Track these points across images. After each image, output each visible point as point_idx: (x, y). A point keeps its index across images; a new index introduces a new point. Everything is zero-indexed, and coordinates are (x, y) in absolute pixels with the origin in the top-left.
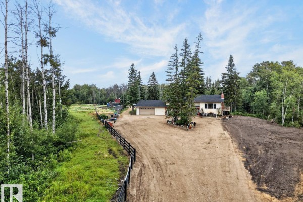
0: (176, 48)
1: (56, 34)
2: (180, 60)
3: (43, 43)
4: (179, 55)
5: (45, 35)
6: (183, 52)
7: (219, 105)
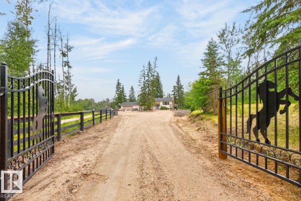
0: (144, 67)
1: (71, 49)
2: (146, 73)
3: (64, 55)
4: (145, 70)
5: (65, 50)
6: (147, 68)
7: (171, 103)
